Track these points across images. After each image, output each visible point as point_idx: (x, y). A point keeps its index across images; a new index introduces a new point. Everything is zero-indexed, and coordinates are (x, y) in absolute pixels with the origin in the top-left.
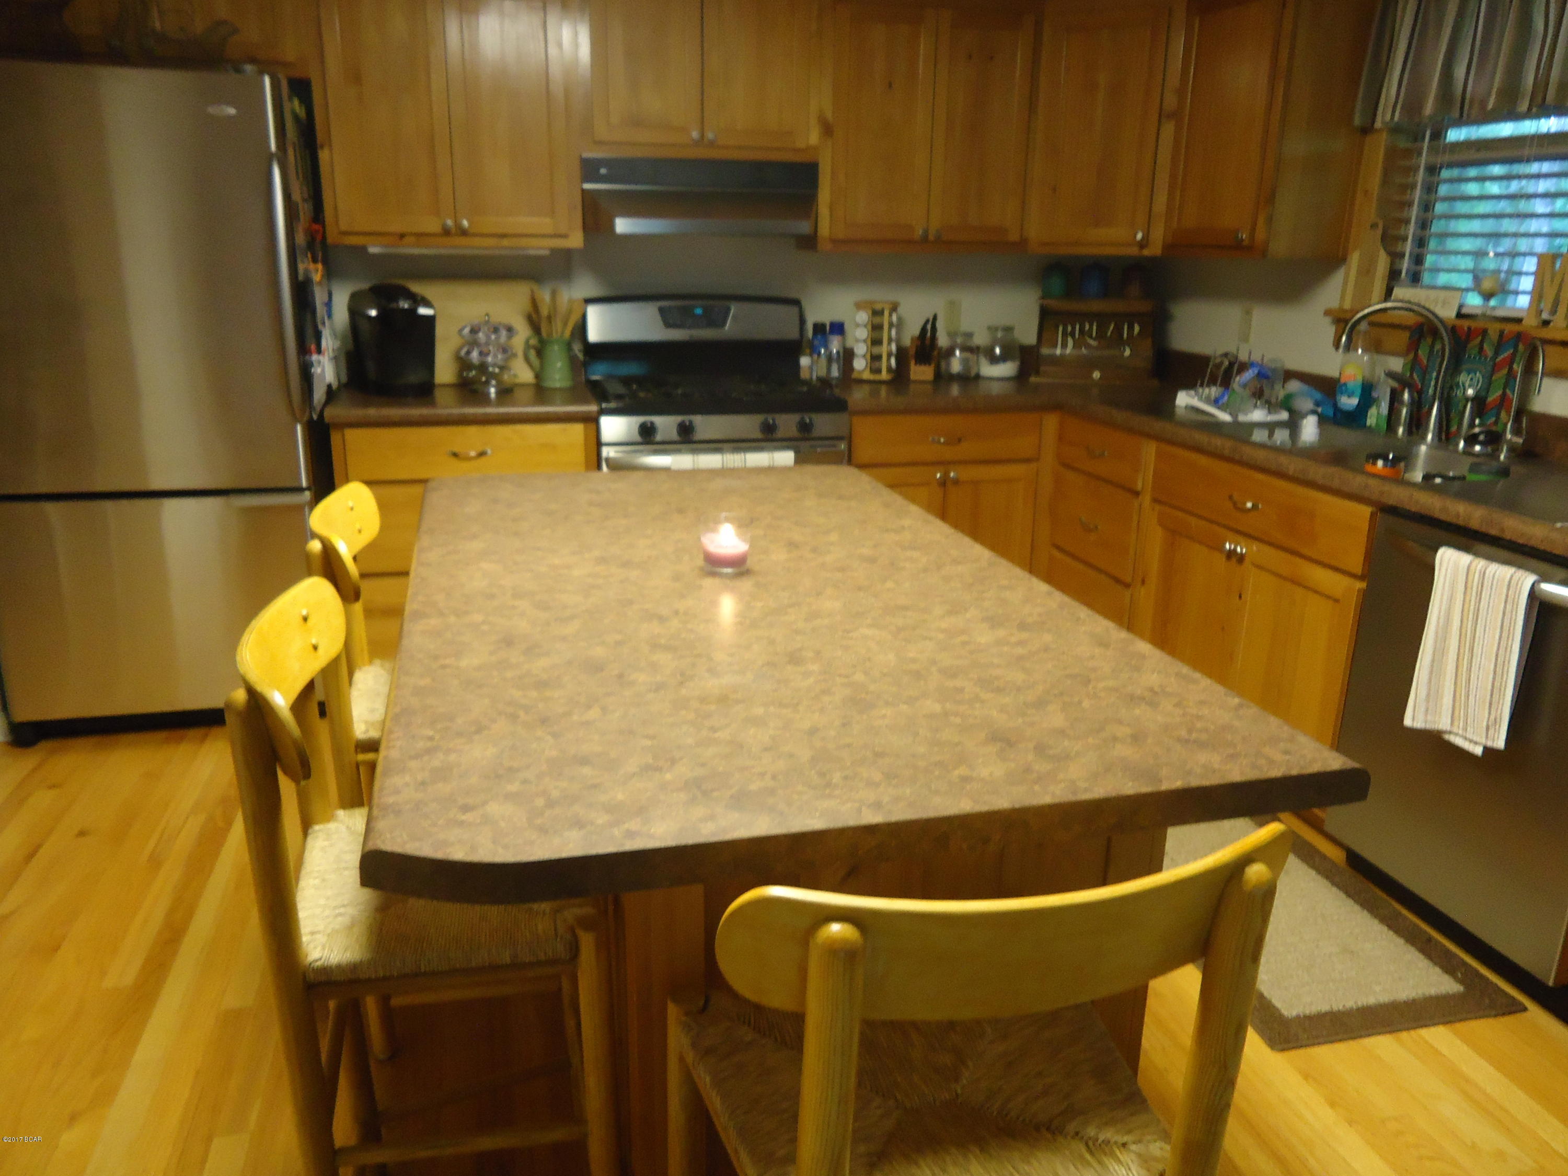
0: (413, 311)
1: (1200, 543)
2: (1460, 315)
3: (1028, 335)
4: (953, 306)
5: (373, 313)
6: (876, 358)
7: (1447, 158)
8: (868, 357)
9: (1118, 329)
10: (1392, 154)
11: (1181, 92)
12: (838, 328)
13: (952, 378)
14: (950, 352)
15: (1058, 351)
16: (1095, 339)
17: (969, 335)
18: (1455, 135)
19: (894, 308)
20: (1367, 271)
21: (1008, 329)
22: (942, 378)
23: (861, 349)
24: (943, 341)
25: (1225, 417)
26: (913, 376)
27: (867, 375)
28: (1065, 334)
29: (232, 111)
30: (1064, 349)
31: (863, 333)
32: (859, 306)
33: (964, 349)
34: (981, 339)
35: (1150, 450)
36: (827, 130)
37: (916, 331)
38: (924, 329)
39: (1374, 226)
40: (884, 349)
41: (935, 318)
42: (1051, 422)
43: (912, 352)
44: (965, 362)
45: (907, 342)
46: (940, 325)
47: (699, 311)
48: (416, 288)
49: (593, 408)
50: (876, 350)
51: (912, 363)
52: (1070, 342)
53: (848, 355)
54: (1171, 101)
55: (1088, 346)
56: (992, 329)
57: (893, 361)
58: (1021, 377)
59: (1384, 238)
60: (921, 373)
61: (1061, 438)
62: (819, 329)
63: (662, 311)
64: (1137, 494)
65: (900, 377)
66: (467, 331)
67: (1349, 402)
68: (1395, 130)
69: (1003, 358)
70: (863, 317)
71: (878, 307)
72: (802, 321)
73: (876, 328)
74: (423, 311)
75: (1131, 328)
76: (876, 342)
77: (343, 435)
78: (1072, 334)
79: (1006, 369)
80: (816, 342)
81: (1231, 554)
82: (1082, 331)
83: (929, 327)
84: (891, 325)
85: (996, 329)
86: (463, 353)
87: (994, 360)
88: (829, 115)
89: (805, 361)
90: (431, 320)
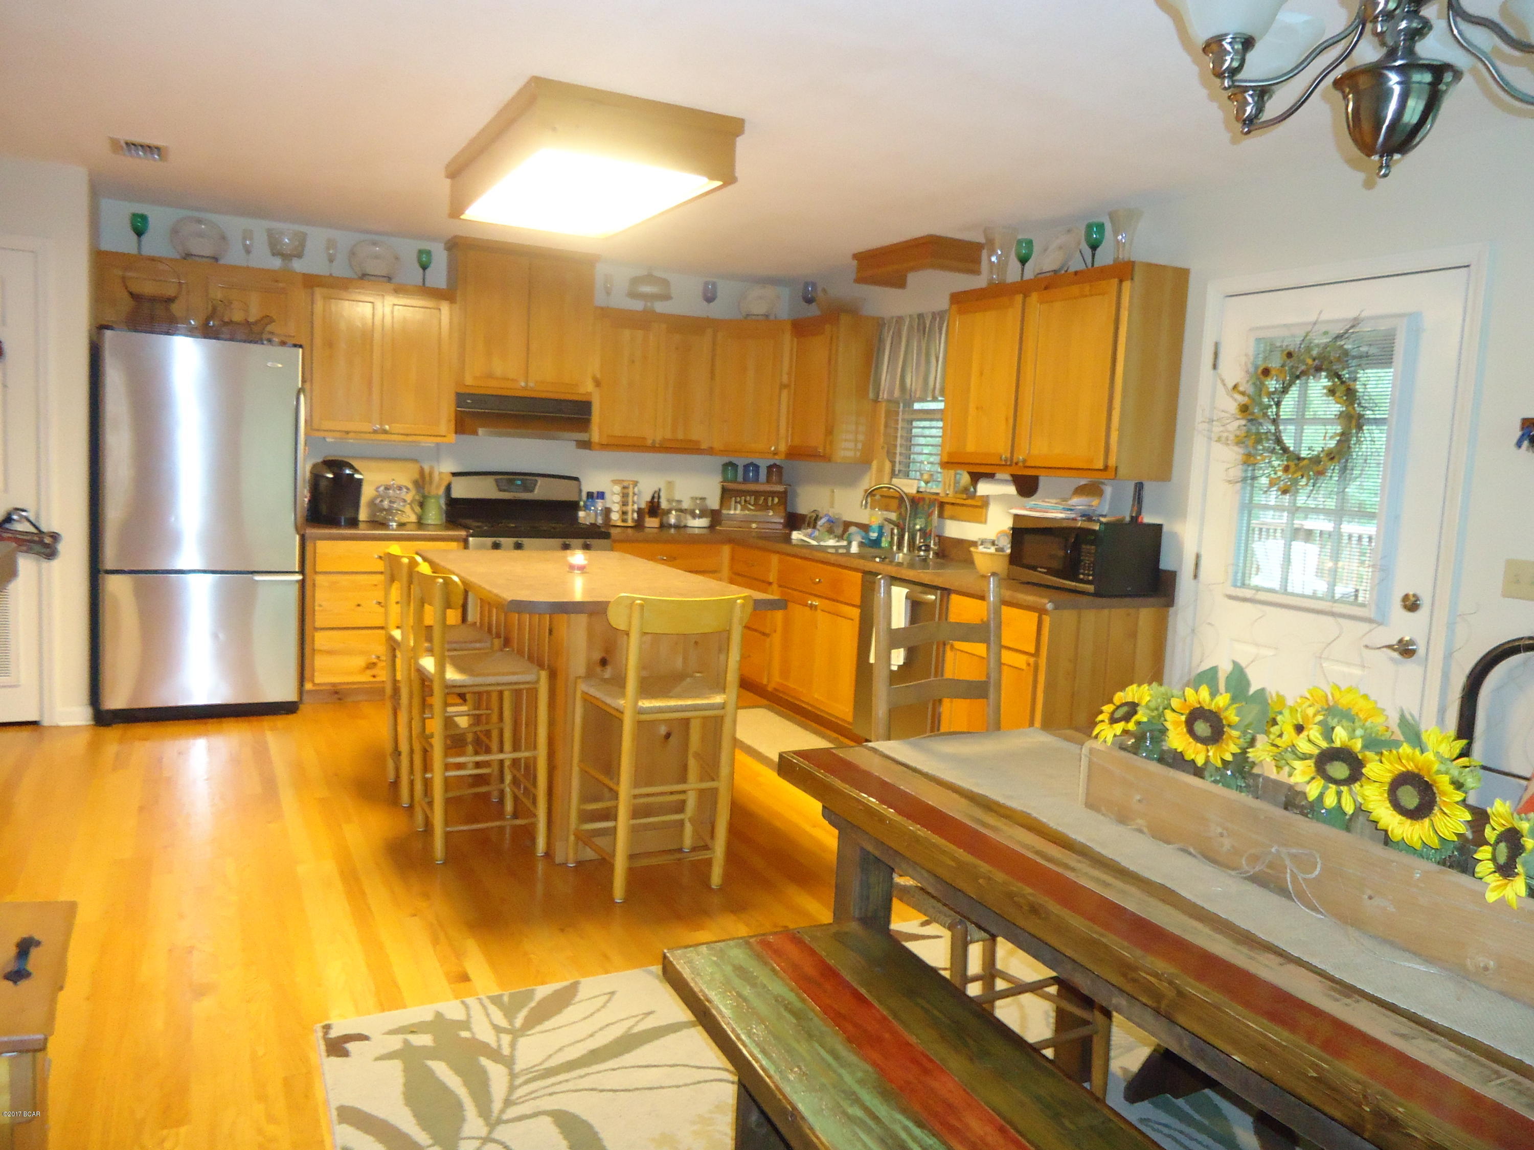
0: (352, 475)
1: (800, 604)
2: (918, 492)
3: (714, 503)
4: (670, 484)
5: (330, 476)
6: (624, 513)
7: (914, 417)
8: (621, 512)
9: (766, 500)
10: (888, 413)
11: (789, 374)
12: (601, 495)
13: (670, 526)
14: (669, 512)
15: (732, 512)
16: (752, 505)
17: (679, 502)
18: (917, 406)
19: (636, 484)
20: (880, 470)
21: (703, 499)
22: (663, 526)
23: (616, 508)
24: (664, 505)
25: (814, 543)
26: (647, 525)
27: (619, 523)
28: (736, 502)
29: (280, 366)
30: (735, 511)
31: (617, 498)
32: (615, 482)
33: (677, 510)
34: (686, 505)
35: (775, 559)
36: (598, 383)
37: (649, 499)
38: (653, 497)
39: (883, 448)
40: (629, 508)
41: (660, 490)
42: (726, 550)
43: (647, 510)
44: (678, 517)
45: (643, 505)
46: (662, 494)
47: (519, 482)
48: (355, 464)
49: (463, 533)
50: (625, 508)
51: (647, 516)
52: (739, 506)
53: (607, 511)
54: (785, 379)
55: (749, 510)
56: (694, 499)
57: (635, 515)
58: (712, 527)
59: (888, 452)
60: (652, 523)
61: (733, 559)
62: (590, 495)
63: (496, 481)
64: (770, 584)
65: (639, 525)
66: (382, 489)
67: (874, 535)
68: (889, 401)
69: (700, 516)
70: (617, 489)
71: (626, 484)
72: (580, 491)
73: (625, 496)
74: (357, 476)
75: (773, 500)
76: (625, 504)
77: (315, 544)
78: (740, 502)
79: (703, 522)
80: (589, 503)
81: (811, 606)
82: (745, 501)
83: (656, 495)
84: (634, 494)
85: (696, 498)
86: (378, 501)
87: (694, 516)
88: (598, 376)
89: (581, 514)
90: (360, 481)
